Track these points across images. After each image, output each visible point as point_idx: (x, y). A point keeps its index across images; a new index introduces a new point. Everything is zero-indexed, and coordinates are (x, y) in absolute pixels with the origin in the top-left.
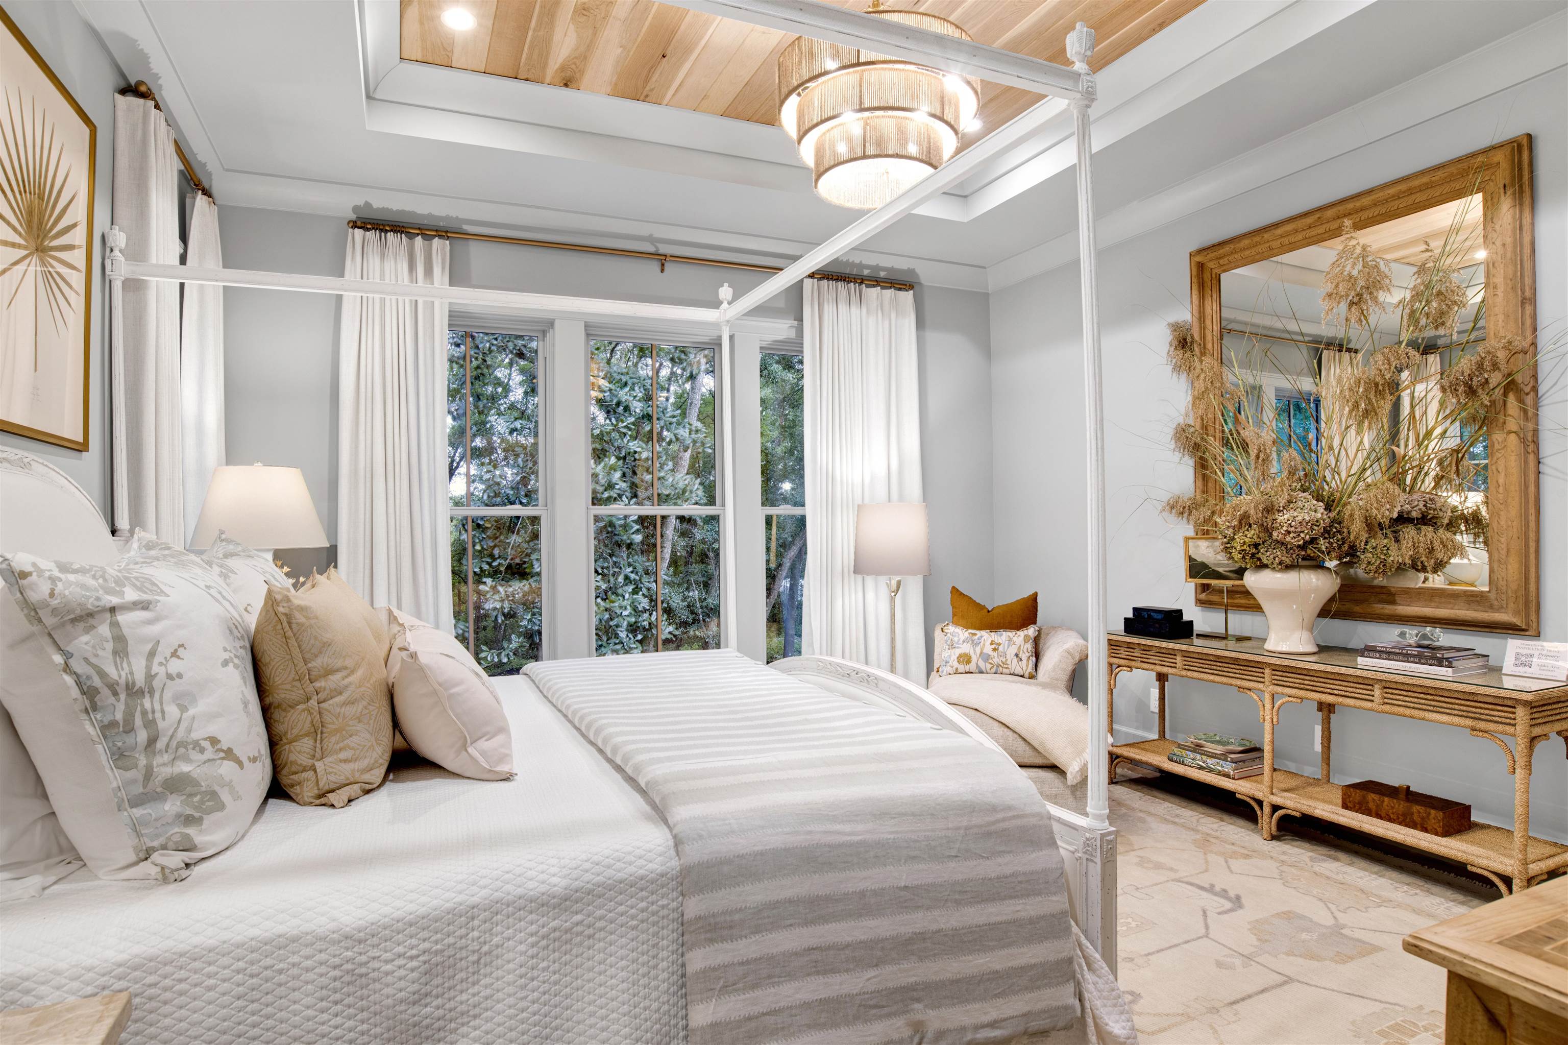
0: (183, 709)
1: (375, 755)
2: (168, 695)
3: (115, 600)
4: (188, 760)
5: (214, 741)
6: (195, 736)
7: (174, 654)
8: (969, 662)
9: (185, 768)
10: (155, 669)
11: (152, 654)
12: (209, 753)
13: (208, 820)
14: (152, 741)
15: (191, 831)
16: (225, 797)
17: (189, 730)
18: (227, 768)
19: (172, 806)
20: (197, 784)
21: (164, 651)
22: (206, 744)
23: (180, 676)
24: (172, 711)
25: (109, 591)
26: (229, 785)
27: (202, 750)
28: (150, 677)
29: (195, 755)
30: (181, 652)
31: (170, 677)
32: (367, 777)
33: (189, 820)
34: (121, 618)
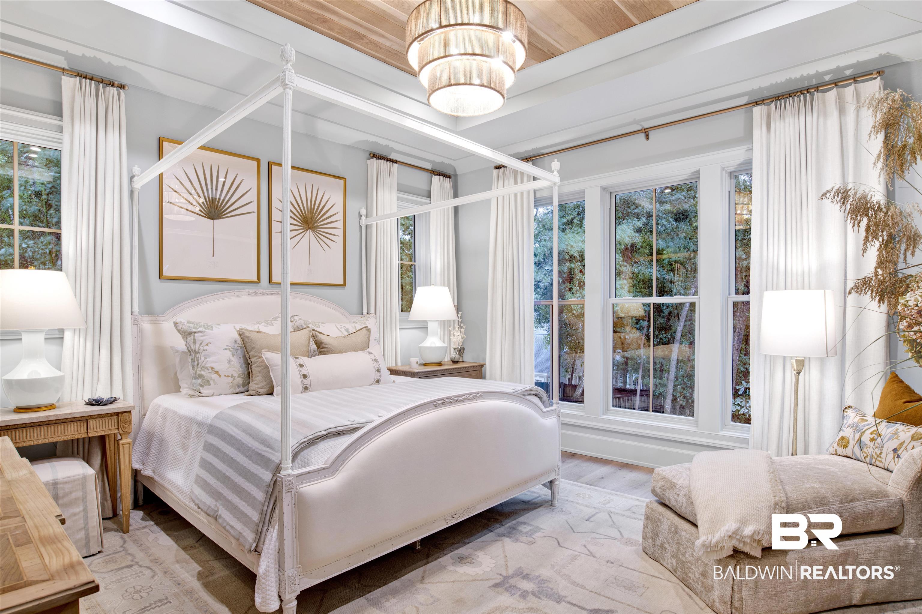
0: (205, 358)
1: (263, 384)
2: (203, 354)
3: (194, 330)
4: (204, 371)
5: (212, 368)
6: (207, 366)
7: (207, 345)
8: (845, 446)
9: (203, 373)
10: (201, 347)
11: (201, 344)
12: (210, 371)
13: (205, 387)
14: (198, 365)
15: (201, 388)
16: (212, 383)
17: (206, 364)
18: (214, 376)
19: (199, 381)
20: (204, 377)
21: (204, 343)
22: (210, 368)
23: (206, 350)
24: (203, 358)
25: (194, 328)
26: (214, 380)
27: (208, 370)
28: (199, 349)
29: (206, 370)
30: (209, 344)
31: (204, 350)
32: (259, 390)
33: (201, 386)
34: (196, 335)
